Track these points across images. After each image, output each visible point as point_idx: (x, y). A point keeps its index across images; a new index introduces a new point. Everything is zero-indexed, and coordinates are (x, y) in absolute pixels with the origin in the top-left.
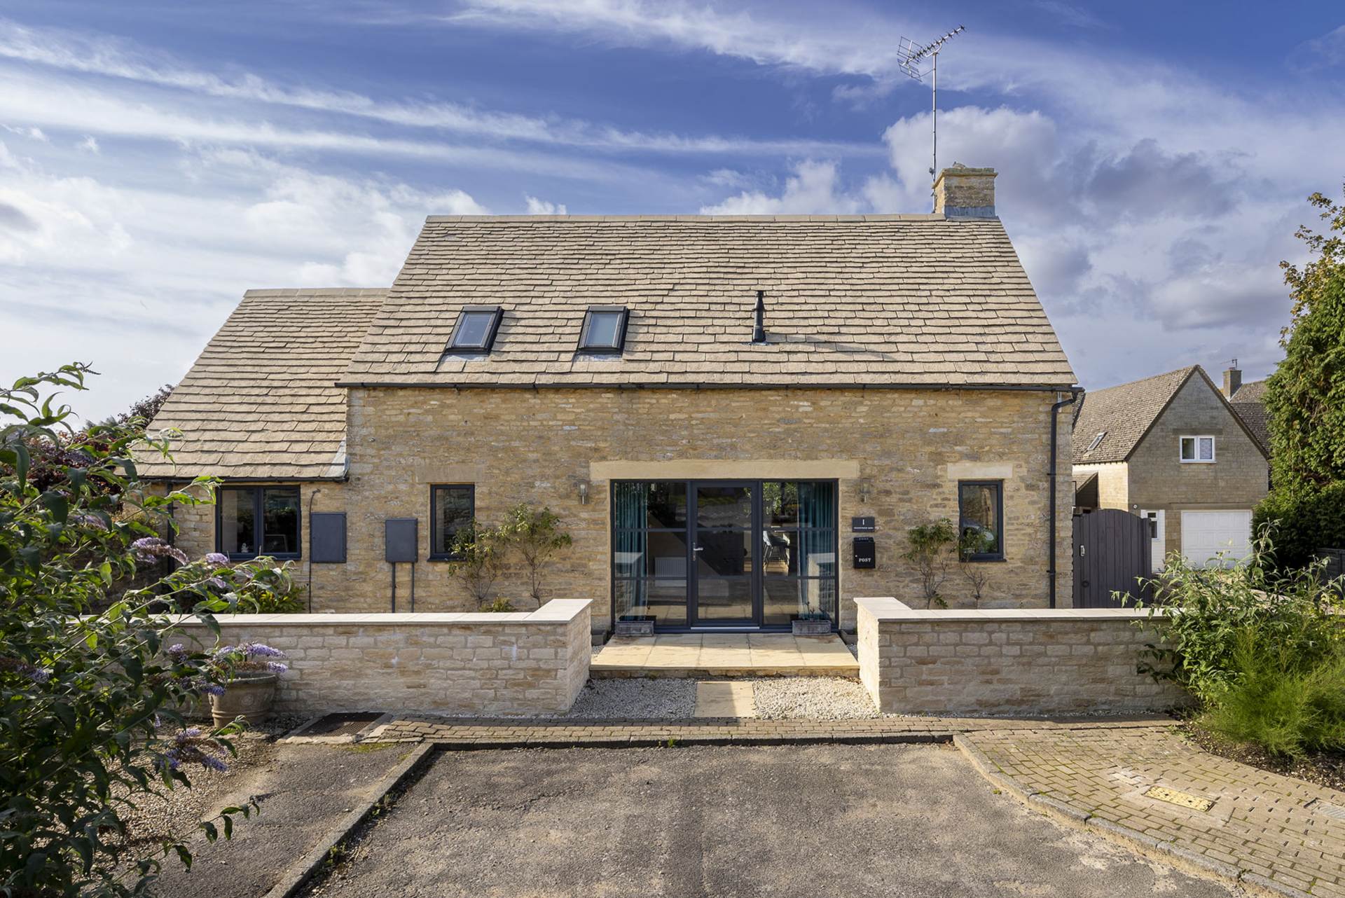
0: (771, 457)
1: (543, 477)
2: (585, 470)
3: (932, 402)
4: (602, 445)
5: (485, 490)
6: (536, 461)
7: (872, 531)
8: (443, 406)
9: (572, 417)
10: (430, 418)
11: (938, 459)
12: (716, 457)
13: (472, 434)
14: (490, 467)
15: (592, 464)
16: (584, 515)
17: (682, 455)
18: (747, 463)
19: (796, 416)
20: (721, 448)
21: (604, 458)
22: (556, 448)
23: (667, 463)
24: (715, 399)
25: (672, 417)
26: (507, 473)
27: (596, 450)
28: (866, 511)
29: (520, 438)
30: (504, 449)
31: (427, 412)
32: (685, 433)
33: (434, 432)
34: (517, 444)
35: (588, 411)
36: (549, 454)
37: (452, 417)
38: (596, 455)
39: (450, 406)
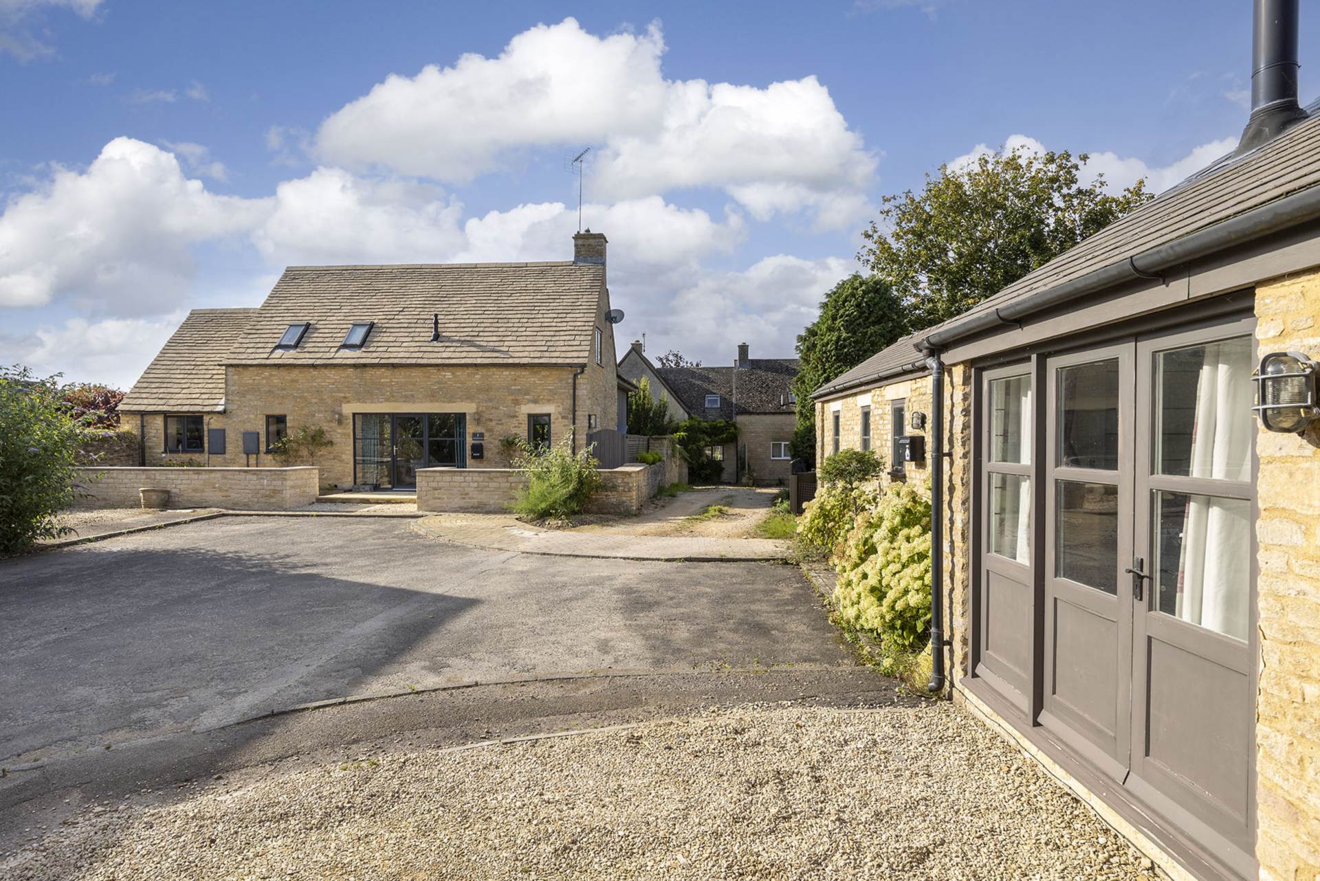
0: (431, 401)
1: (320, 412)
2: (339, 408)
3: (513, 373)
4: (347, 395)
5: (291, 418)
6: (316, 403)
7: (483, 440)
8: (271, 375)
9: (333, 381)
10: (264, 381)
11: (516, 402)
12: (404, 402)
13: (285, 389)
14: (294, 406)
15: (343, 405)
16: (339, 431)
17: (387, 400)
18: (419, 404)
19: (444, 380)
20: (406, 396)
21: (349, 402)
22: (325, 397)
23: (380, 405)
24: (404, 372)
25: (382, 380)
26: (302, 409)
27: (345, 397)
28: (480, 429)
29: (308, 392)
30: (300, 397)
31: (263, 378)
32: (389, 389)
33: (267, 389)
34: (306, 394)
35: (341, 377)
36: (322, 400)
37: (275, 381)
38: (346, 400)
39: (274, 376)
